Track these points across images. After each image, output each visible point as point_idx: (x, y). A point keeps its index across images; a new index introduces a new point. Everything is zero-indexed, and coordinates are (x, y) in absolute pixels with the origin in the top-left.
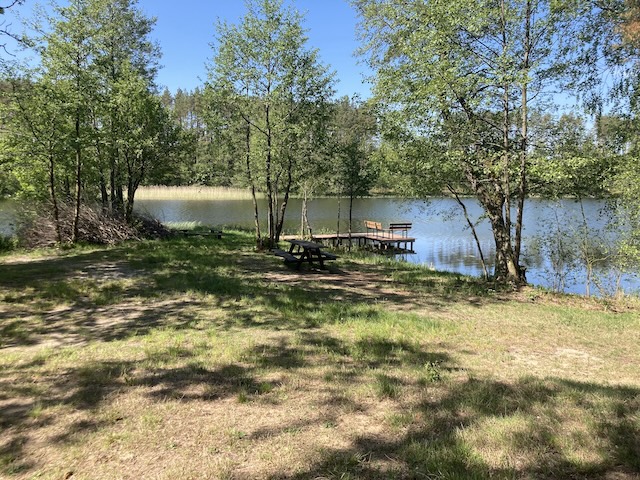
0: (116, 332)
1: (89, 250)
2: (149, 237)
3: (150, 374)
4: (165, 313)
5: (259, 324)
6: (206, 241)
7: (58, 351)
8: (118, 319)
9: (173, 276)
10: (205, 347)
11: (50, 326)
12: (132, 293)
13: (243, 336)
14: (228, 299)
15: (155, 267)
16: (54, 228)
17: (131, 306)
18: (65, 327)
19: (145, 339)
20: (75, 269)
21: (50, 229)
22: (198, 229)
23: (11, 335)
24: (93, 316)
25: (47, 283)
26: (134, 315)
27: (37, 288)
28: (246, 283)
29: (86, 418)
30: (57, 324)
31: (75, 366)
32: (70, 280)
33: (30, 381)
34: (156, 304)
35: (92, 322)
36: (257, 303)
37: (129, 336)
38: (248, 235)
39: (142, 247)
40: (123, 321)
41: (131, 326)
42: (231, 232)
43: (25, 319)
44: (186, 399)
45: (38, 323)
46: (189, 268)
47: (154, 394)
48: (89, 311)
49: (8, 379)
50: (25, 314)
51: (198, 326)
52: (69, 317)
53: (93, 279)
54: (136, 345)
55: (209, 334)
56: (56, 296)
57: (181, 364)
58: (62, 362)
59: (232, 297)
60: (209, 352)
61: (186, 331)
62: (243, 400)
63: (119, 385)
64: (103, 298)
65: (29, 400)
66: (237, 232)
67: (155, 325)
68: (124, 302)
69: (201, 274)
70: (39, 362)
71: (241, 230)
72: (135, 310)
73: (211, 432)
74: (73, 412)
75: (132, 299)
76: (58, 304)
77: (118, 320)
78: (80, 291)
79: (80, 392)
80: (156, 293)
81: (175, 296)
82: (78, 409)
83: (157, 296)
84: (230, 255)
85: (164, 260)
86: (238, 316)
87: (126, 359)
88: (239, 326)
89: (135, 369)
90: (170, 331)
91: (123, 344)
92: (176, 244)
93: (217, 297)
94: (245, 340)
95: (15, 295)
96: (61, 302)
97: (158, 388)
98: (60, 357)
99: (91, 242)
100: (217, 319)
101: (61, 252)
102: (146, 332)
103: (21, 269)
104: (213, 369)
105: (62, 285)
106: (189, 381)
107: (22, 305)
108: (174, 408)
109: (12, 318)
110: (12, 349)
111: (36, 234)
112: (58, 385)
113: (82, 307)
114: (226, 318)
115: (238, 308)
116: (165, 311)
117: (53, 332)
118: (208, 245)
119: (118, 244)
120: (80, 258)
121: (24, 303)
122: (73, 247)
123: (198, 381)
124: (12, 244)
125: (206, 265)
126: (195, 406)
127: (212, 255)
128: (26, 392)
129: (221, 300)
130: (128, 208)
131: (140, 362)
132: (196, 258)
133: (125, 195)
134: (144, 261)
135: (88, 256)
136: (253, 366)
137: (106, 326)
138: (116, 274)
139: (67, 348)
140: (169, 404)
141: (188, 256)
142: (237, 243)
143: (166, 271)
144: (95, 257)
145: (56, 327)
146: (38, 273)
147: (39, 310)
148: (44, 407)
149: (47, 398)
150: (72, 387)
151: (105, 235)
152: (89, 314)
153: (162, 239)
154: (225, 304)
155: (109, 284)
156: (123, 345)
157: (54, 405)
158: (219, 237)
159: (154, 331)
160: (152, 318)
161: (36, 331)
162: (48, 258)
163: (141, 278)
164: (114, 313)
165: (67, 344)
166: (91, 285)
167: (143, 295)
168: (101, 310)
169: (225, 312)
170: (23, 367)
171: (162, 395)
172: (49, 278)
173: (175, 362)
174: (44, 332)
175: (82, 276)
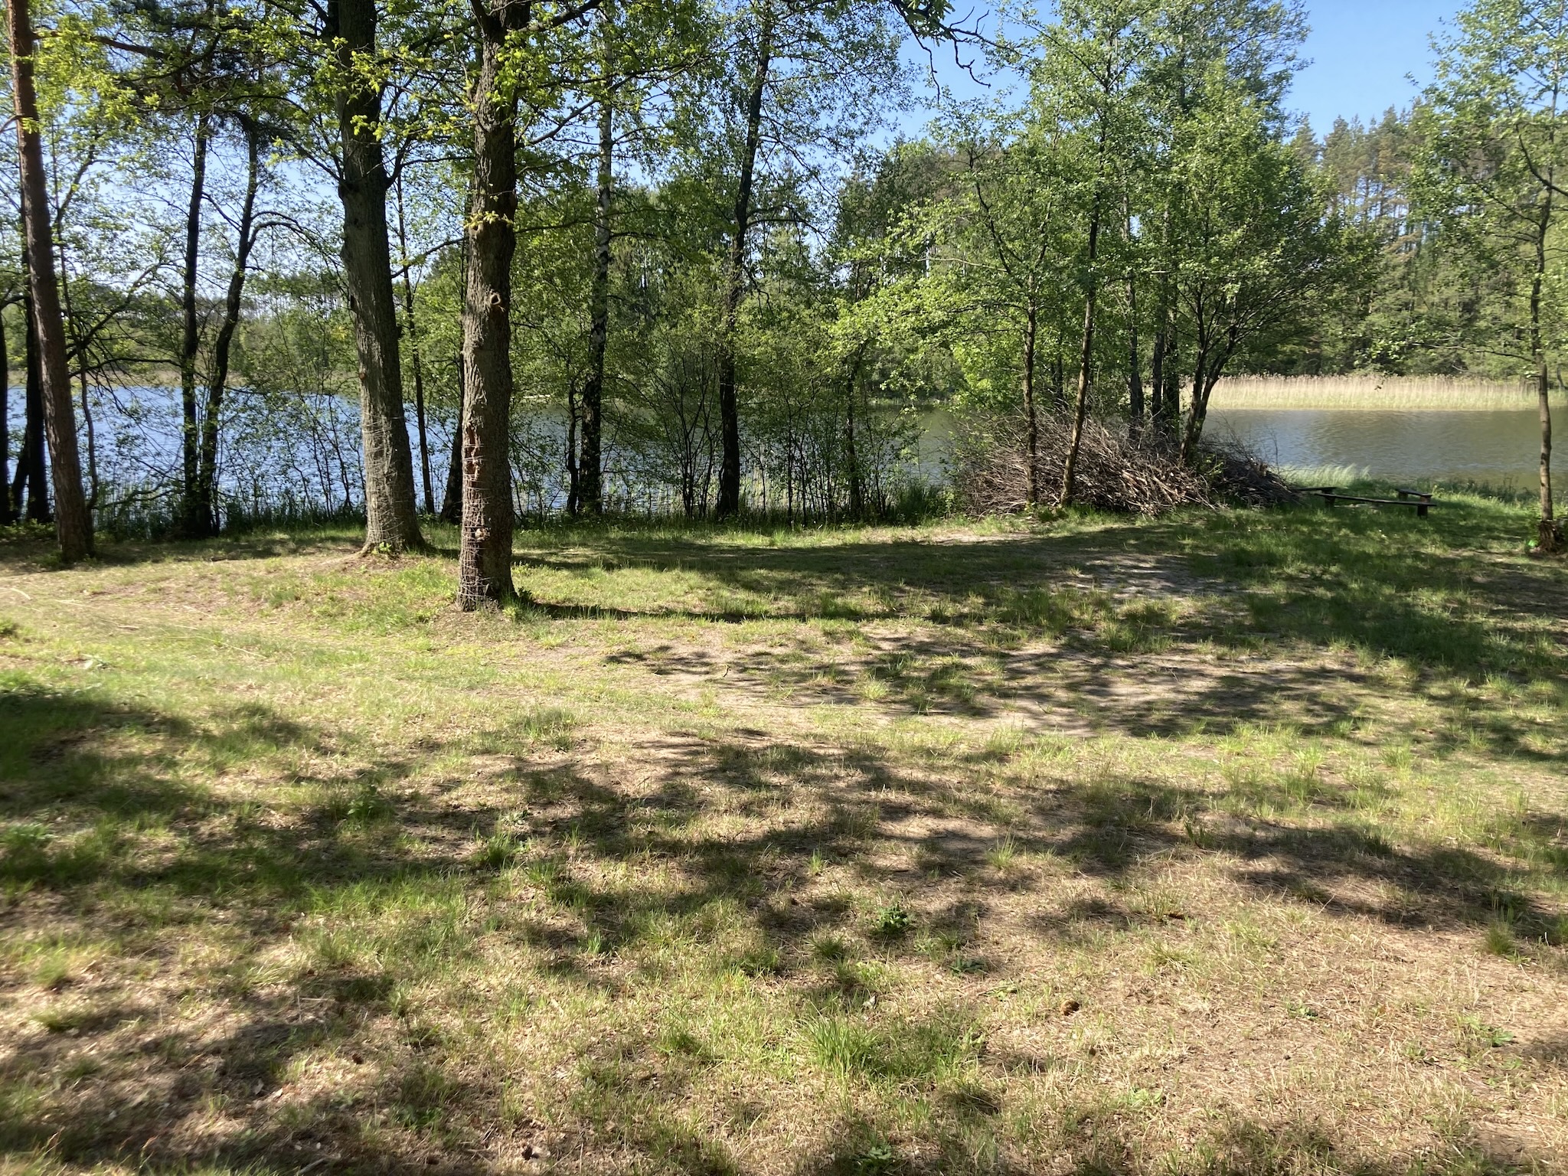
0: (1155, 717)
1: (1096, 525)
2: (1236, 502)
3: (1241, 829)
4: (1273, 690)
5: (1540, 757)
6: (1383, 519)
7: (1033, 740)
8: (1159, 688)
9: (1295, 601)
10: (1380, 790)
11: (1014, 684)
12: (1192, 632)
13: (1490, 781)
14: (1445, 677)
15: (1249, 575)
16: (1027, 471)
17: (1191, 662)
18: (1045, 691)
19: (1224, 745)
20: (1066, 564)
21: (1018, 473)
22: (1360, 486)
23: (942, 690)
24: (1103, 674)
25: (1011, 592)
26: (1197, 685)
27: (990, 599)
28: (1503, 641)
29: (1101, 895)
30: (1029, 681)
31: (1069, 776)
32: (1054, 589)
33: (987, 791)
34: (1249, 665)
35: (1102, 687)
36: (1536, 700)
37: (1186, 731)
38: (1508, 510)
39: (1217, 524)
40: (1172, 696)
41: (1191, 710)
42: (1455, 498)
43: (968, 661)
44: (1337, 908)
45: (993, 673)
46: (1337, 584)
47: (1257, 880)
48: (1095, 661)
49: (945, 778)
50: (968, 650)
51: (1360, 735)
52: (1052, 670)
53: (1103, 591)
54: (1202, 755)
55: (1392, 761)
56: (1026, 619)
57: (1317, 820)
58: (1043, 765)
59: (1458, 671)
60: (1389, 804)
61: (1327, 741)
62: (1500, 949)
63: (1172, 839)
64: (1126, 635)
65: (987, 830)
66: (1475, 500)
67: (1249, 715)
68: (1175, 651)
69: (1369, 604)
70: (998, 755)
71: (1486, 493)
72: (1201, 675)
73: (1410, 1007)
74: (1075, 875)
75: (1193, 646)
76: (1030, 637)
77: (1159, 692)
78: (1076, 614)
79: (1087, 836)
80: (1252, 638)
81: (1298, 653)
82: (1085, 871)
83: (1253, 647)
84: (1453, 562)
85: (1273, 560)
86: (1475, 725)
87: (1184, 784)
88: (1477, 753)
89: (1205, 810)
90: (1287, 735)
91: (1173, 748)
92: (1304, 522)
93: (1413, 667)
94: (1496, 793)
95: (950, 610)
96: (1037, 635)
97: (1264, 865)
98: (1038, 751)
99: (1102, 506)
100: (1413, 724)
101: (1039, 526)
102: (1225, 730)
103: (960, 557)
104: (1407, 850)
105: (1039, 598)
106: (1342, 867)
107: (960, 631)
108: (1307, 921)
109: (944, 655)
110: (945, 720)
111: (989, 483)
112: (1041, 811)
113: (1082, 651)
114: (1443, 726)
115: (1475, 703)
116: (1272, 685)
117: (1021, 696)
118: (1390, 528)
119: (1160, 514)
120: (1076, 542)
121: (966, 628)
122: (1062, 515)
123: (1369, 873)
124: (942, 503)
125: (1383, 580)
126: (1362, 932)
127: (1400, 556)
128: (981, 812)
129: (1424, 677)
130: (1190, 427)
131: (1214, 795)
132: (1357, 563)
133: (1186, 396)
134: (1223, 559)
135: (1094, 539)
136: (1525, 864)
137: (1133, 701)
138: (1155, 585)
139: (1052, 736)
140: (1292, 909)
141: (1335, 554)
142: (1475, 530)
143: (1277, 589)
144: (1109, 541)
145: (1027, 688)
146: (992, 568)
147: (994, 647)
148: (1018, 852)
149: (1021, 834)
150: (1071, 821)
151: (1132, 493)
152: (1096, 668)
153: (1268, 507)
154: (1435, 689)
155: (1139, 605)
156: (1174, 751)
157: (1036, 852)
158: (1422, 511)
159: (1245, 730)
160: (1241, 698)
161: (991, 689)
162: (1011, 537)
163: (1214, 598)
164: (1152, 674)
165: (1051, 726)
166: (1100, 604)
167: (1219, 640)
168: (1120, 662)
169: (1437, 711)
170: (968, 759)
171: (1276, 883)
172: (1014, 581)
173: (1303, 813)
174: (1005, 694)
175: (1079, 584)
